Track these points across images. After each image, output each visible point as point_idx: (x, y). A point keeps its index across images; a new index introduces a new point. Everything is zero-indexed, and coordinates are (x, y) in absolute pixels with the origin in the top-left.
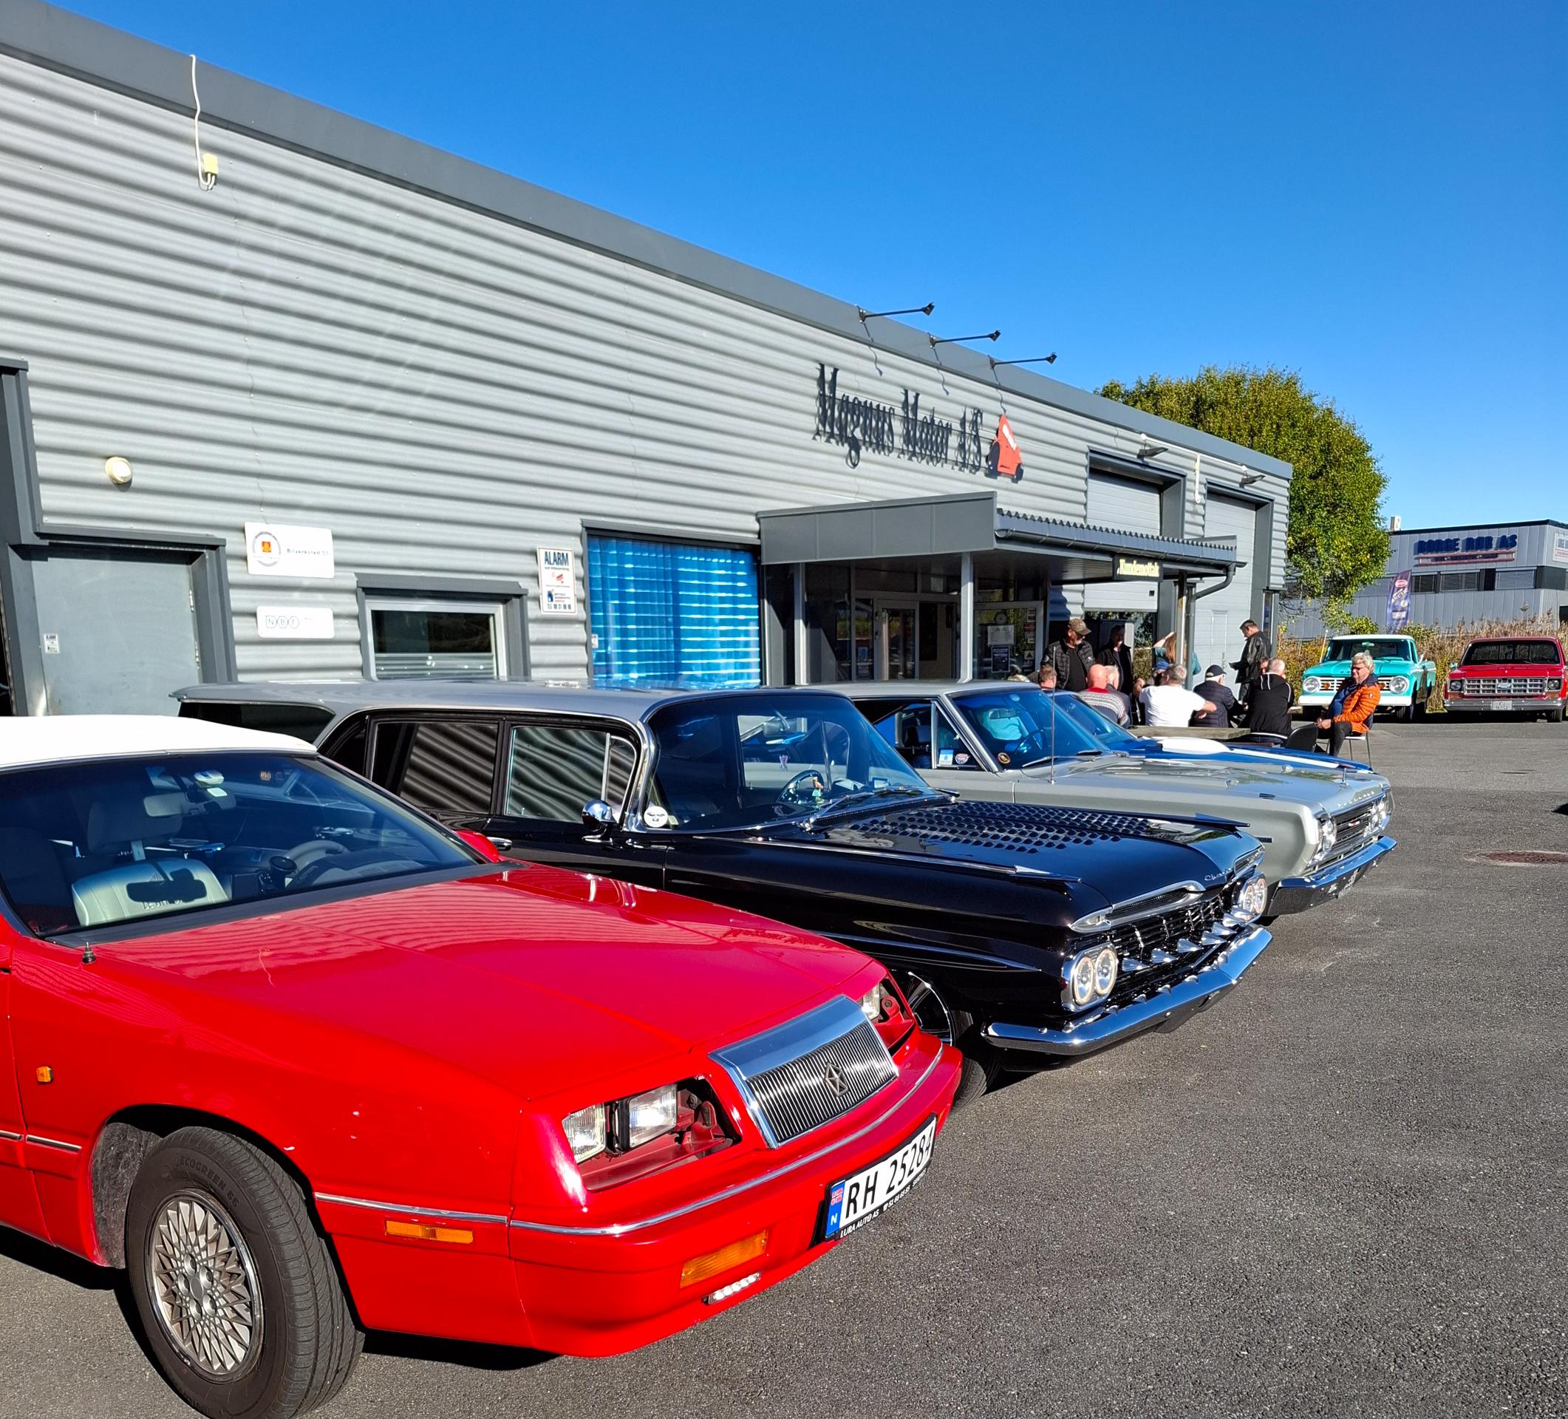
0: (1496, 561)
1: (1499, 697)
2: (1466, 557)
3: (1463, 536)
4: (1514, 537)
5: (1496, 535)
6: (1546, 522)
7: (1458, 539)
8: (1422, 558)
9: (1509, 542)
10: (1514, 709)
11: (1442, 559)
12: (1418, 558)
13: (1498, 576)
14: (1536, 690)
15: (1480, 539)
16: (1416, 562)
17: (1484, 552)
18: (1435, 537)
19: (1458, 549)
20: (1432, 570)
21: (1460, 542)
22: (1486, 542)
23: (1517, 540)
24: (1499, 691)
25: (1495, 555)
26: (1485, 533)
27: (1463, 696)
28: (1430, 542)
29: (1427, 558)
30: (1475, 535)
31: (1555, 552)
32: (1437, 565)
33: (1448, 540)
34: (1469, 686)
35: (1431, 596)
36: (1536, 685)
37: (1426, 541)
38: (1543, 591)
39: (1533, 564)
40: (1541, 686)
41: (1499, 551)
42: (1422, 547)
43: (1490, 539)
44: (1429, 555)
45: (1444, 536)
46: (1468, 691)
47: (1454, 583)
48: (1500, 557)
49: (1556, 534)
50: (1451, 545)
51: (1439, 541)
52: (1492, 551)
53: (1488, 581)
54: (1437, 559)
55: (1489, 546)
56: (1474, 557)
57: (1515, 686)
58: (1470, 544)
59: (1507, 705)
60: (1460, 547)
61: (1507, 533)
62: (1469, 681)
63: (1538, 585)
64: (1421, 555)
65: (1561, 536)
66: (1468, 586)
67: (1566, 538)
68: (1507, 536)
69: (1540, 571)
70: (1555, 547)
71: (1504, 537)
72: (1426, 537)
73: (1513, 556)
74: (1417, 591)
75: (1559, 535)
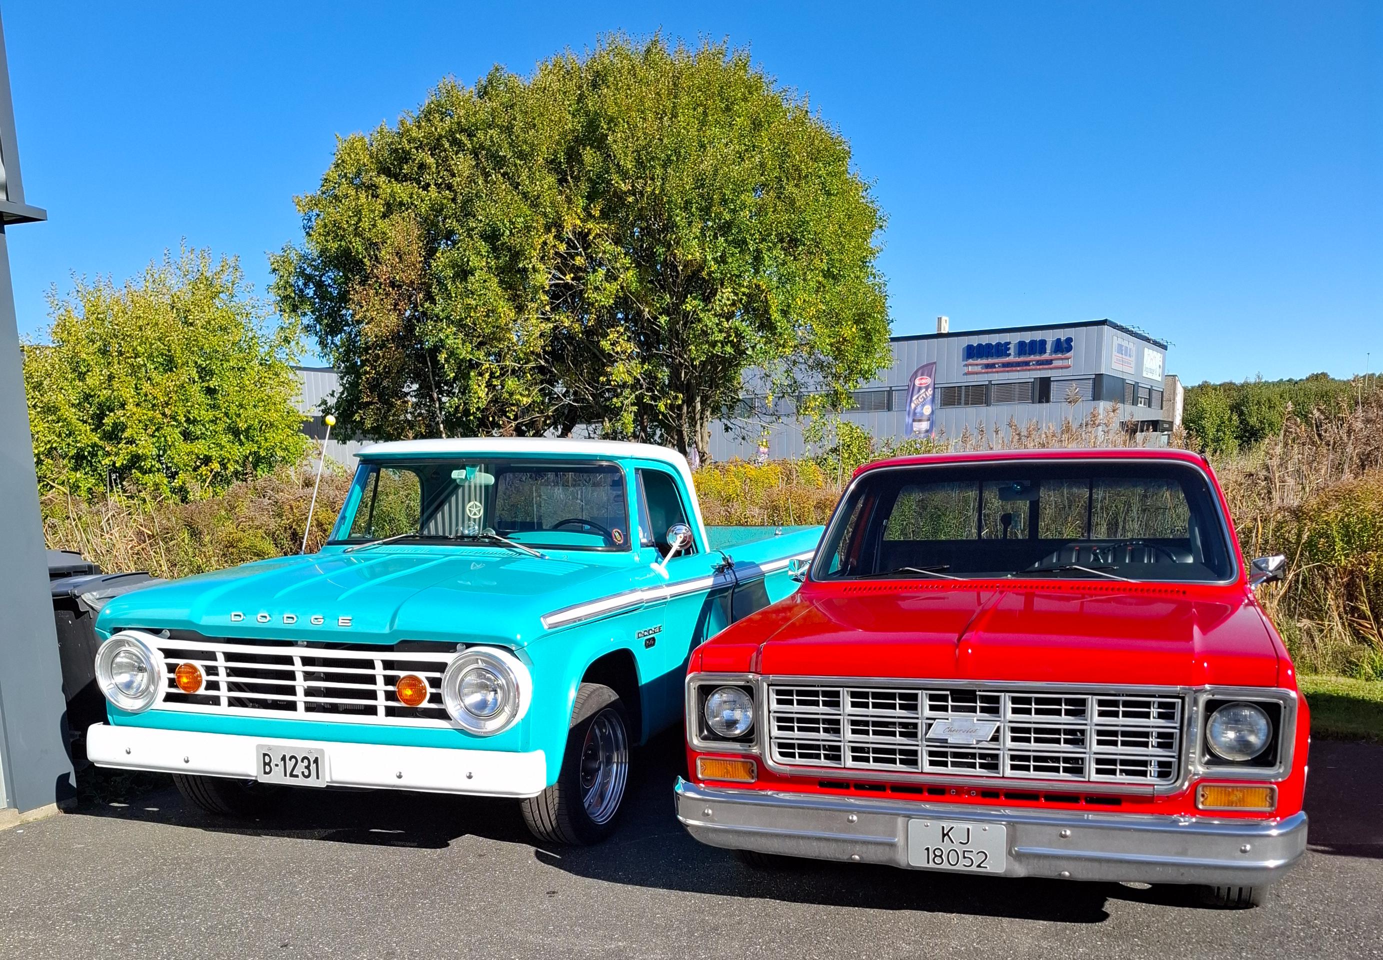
0: (1051, 369)
2: (1018, 364)
3: (1014, 339)
4: (1069, 340)
5: (1050, 337)
6: (1102, 323)
7: (1009, 343)
8: (971, 365)
9: (1065, 345)
11: (992, 366)
12: (966, 365)
13: (1053, 386)
15: (1033, 342)
16: (966, 370)
17: (1038, 358)
18: (984, 340)
19: (1010, 355)
20: (983, 379)
21: (1011, 346)
22: (1038, 347)
23: (1072, 344)
25: (1049, 362)
26: (1038, 336)
28: (980, 345)
29: (977, 365)
30: (1027, 337)
31: (1114, 359)
32: (987, 373)
33: (998, 344)
35: (983, 409)
37: (975, 344)
38: (1102, 404)
39: (1092, 372)
41: (1054, 356)
42: (972, 352)
43: (1043, 343)
44: (979, 361)
45: (994, 339)
47: (1007, 394)
48: (1056, 363)
49: (1115, 338)
50: (1001, 350)
51: (989, 345)
52: (1046, 356)
53: (1042, 392)
54: (988, 366)
55: (1043, 351)
56: (1027, 363)
58: (1023, 348)
60: (1012, 351)
61: (1062, 335)
63: (1097, 396)
64: (970, 361)
65: (1120, 341)
66: (1022, 399)
67: (1125, 343)
68: (1063, 339)
69: (1098, 379)
70: (1115, 353)
71: (1059, 340)
72: (975, 341)
73: (1070, 362)
74: (967, 403)
75: (1119, 339)
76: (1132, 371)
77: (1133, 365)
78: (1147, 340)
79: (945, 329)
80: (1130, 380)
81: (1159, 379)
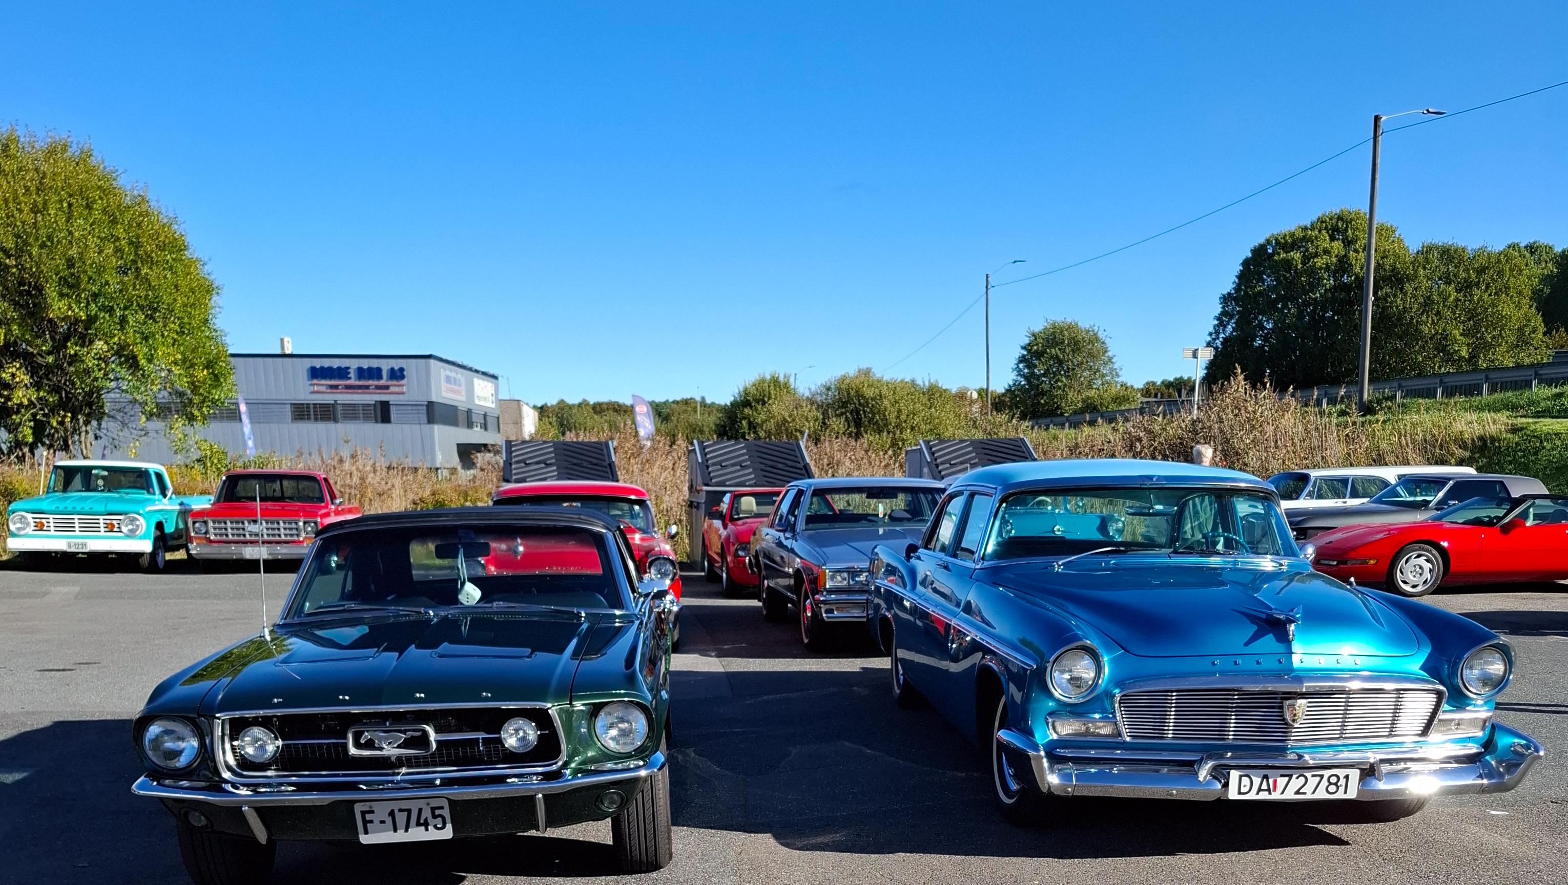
0: (389, 393)
1: (252, 542)
2: (359, 387)
3: (354, 364)
4: (402, 370)
5: (385, 365)
6: (429, 357)
7: (349, 368)
8: (317, 385)
9: (398, 374)
10: (270, 557)
11: (336, 387)
12: (313, 385)
13: (393, 409)
14: (292, 535)
15: (370, 369)
16: (311, 389)
17: (376, 383)
18: (326, 363)
19: (350, 378)
20: (329, 398)
21: (351, 371)
22: (375, 373)
23: (405, 373)
24: (251, 535)
25: (387, 387)
26: (374, 363)
27: (211, 541)
28: (322, 368)
29: (322, 385)
30: (365, 364)
31: (443, 388)
32: (332, 393)
33: (339, 368)
34: (215, 529)
35: (331, 426)
36: (291, 529)
37: (318, 367)
38: (437, 429)
39: (423, 399)
40: (297, 529)
41: (390, 383)
42: (316, 373)
43: (379, 370)
44: (323, 382)
45: (335, 363)
46: (216, 535)
47: (352, 413)
48: (392, 389)
49: (442, 370)
50: (342, 373)
51: (330, 369)
52: (383, 382)
53: (383, 413)
54: (332, 387)
55: (380, 377)
56: (367, 387)
57: (267, 529)
58: (362, 373)
59: (261, 553)
60: (352, 375)
61: (396, 364)
62: (214, 523)
63: (431, 420)
64: (315, 381)
65: (448, 373)
66: (366, 418)
67: (453, 375)
68: (396, 368)
69: (430, 405)
70: (443, 383)
71: (392, 369)
72: (318, 363)
73: (405, 389)
74: (316, 419)
75: (446, 371)
76: (463, 399)
77: (464, 393)
78: (477, 371)
79: (288, 352)
80: (463, 407)
81: (493, 406)
